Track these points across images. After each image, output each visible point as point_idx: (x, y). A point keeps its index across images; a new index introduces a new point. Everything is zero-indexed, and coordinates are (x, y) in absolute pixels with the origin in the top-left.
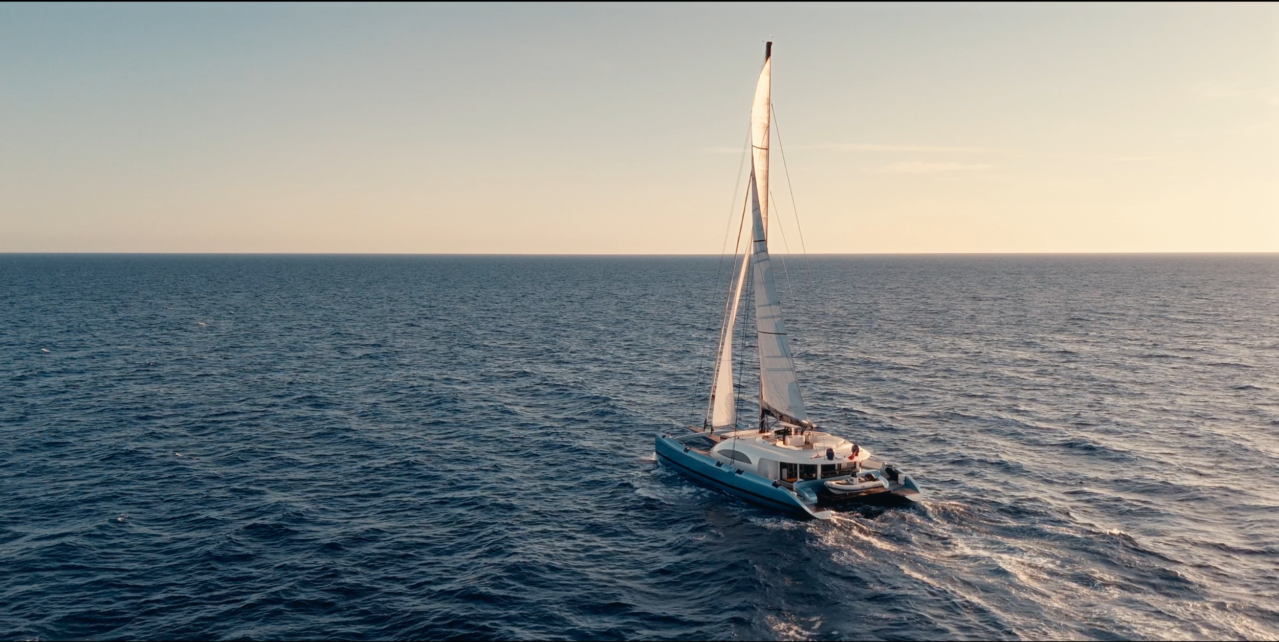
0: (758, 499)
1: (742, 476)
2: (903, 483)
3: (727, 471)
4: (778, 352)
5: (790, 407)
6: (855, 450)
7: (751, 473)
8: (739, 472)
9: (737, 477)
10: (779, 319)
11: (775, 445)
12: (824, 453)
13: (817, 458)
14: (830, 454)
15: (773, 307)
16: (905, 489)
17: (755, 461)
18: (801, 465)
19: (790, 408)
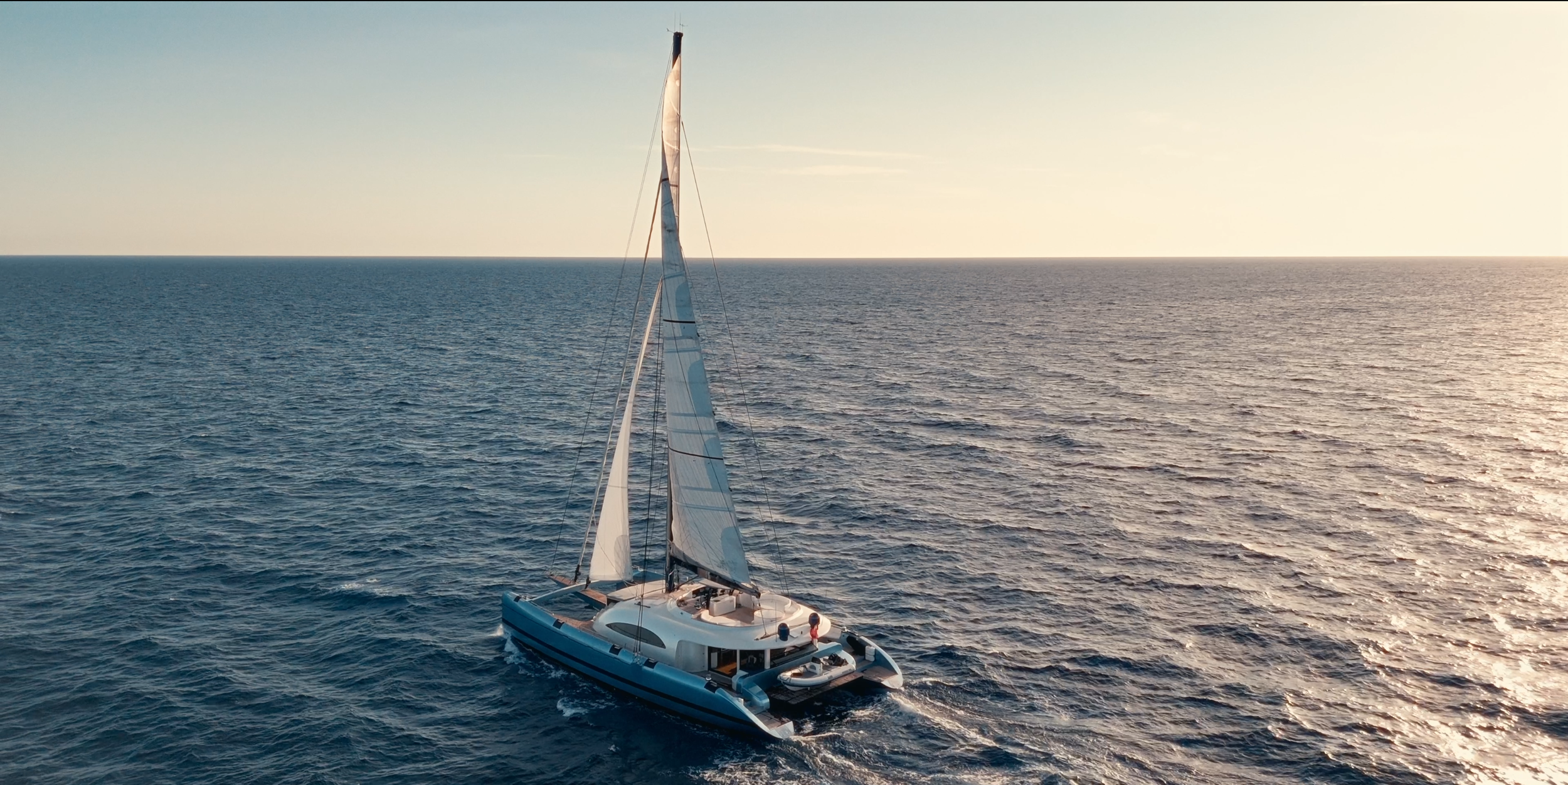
0: (682, 708)
1: (656, 671)
2: (872, 659)
3: (629, 661)
4: (706, 483)
5: (723, 562)
6: (814, 621)
7: (670, 664)
8: (650, 664)
9: (646, 671)
10: (712, 436)
11: (699, 618)
12: (774, 629)
13: (763, 638)
14: (784, 632)
15: (701, 419)
16: (877, 668)
17: (671, 644)
18: (742, 652)
19: (723, 564)
